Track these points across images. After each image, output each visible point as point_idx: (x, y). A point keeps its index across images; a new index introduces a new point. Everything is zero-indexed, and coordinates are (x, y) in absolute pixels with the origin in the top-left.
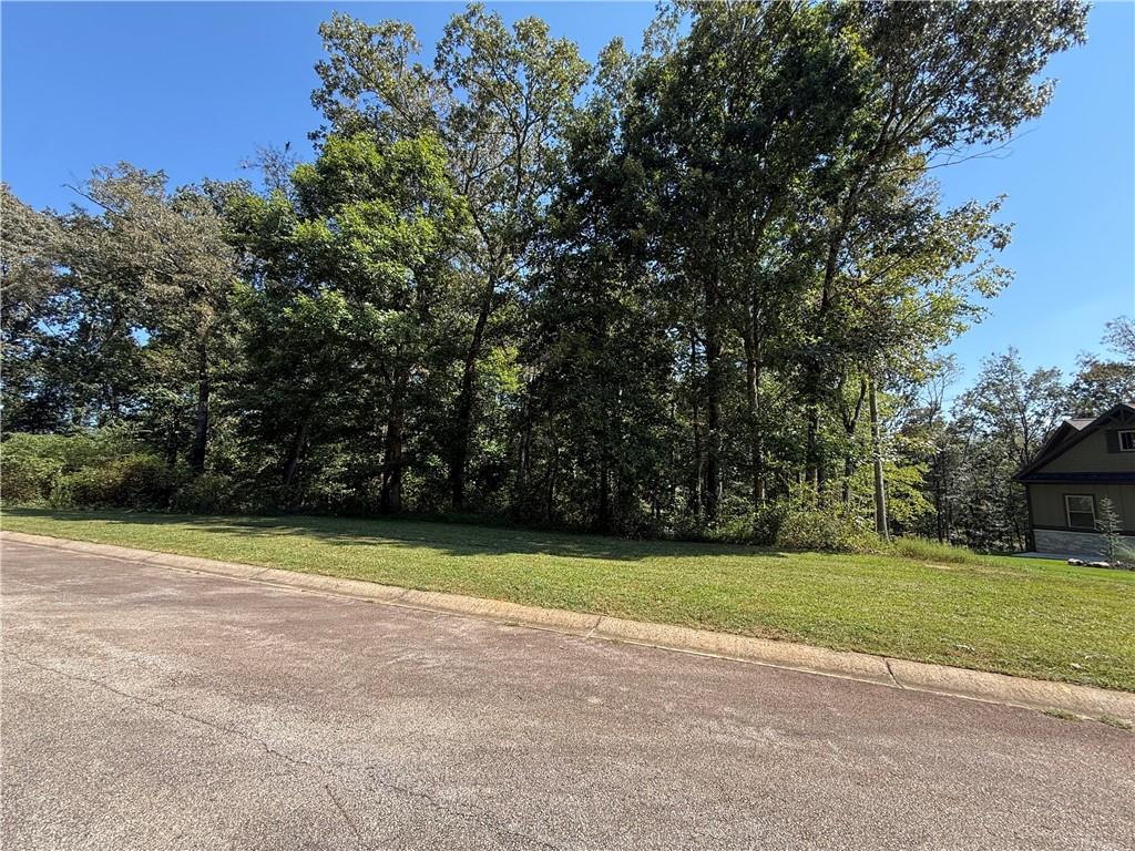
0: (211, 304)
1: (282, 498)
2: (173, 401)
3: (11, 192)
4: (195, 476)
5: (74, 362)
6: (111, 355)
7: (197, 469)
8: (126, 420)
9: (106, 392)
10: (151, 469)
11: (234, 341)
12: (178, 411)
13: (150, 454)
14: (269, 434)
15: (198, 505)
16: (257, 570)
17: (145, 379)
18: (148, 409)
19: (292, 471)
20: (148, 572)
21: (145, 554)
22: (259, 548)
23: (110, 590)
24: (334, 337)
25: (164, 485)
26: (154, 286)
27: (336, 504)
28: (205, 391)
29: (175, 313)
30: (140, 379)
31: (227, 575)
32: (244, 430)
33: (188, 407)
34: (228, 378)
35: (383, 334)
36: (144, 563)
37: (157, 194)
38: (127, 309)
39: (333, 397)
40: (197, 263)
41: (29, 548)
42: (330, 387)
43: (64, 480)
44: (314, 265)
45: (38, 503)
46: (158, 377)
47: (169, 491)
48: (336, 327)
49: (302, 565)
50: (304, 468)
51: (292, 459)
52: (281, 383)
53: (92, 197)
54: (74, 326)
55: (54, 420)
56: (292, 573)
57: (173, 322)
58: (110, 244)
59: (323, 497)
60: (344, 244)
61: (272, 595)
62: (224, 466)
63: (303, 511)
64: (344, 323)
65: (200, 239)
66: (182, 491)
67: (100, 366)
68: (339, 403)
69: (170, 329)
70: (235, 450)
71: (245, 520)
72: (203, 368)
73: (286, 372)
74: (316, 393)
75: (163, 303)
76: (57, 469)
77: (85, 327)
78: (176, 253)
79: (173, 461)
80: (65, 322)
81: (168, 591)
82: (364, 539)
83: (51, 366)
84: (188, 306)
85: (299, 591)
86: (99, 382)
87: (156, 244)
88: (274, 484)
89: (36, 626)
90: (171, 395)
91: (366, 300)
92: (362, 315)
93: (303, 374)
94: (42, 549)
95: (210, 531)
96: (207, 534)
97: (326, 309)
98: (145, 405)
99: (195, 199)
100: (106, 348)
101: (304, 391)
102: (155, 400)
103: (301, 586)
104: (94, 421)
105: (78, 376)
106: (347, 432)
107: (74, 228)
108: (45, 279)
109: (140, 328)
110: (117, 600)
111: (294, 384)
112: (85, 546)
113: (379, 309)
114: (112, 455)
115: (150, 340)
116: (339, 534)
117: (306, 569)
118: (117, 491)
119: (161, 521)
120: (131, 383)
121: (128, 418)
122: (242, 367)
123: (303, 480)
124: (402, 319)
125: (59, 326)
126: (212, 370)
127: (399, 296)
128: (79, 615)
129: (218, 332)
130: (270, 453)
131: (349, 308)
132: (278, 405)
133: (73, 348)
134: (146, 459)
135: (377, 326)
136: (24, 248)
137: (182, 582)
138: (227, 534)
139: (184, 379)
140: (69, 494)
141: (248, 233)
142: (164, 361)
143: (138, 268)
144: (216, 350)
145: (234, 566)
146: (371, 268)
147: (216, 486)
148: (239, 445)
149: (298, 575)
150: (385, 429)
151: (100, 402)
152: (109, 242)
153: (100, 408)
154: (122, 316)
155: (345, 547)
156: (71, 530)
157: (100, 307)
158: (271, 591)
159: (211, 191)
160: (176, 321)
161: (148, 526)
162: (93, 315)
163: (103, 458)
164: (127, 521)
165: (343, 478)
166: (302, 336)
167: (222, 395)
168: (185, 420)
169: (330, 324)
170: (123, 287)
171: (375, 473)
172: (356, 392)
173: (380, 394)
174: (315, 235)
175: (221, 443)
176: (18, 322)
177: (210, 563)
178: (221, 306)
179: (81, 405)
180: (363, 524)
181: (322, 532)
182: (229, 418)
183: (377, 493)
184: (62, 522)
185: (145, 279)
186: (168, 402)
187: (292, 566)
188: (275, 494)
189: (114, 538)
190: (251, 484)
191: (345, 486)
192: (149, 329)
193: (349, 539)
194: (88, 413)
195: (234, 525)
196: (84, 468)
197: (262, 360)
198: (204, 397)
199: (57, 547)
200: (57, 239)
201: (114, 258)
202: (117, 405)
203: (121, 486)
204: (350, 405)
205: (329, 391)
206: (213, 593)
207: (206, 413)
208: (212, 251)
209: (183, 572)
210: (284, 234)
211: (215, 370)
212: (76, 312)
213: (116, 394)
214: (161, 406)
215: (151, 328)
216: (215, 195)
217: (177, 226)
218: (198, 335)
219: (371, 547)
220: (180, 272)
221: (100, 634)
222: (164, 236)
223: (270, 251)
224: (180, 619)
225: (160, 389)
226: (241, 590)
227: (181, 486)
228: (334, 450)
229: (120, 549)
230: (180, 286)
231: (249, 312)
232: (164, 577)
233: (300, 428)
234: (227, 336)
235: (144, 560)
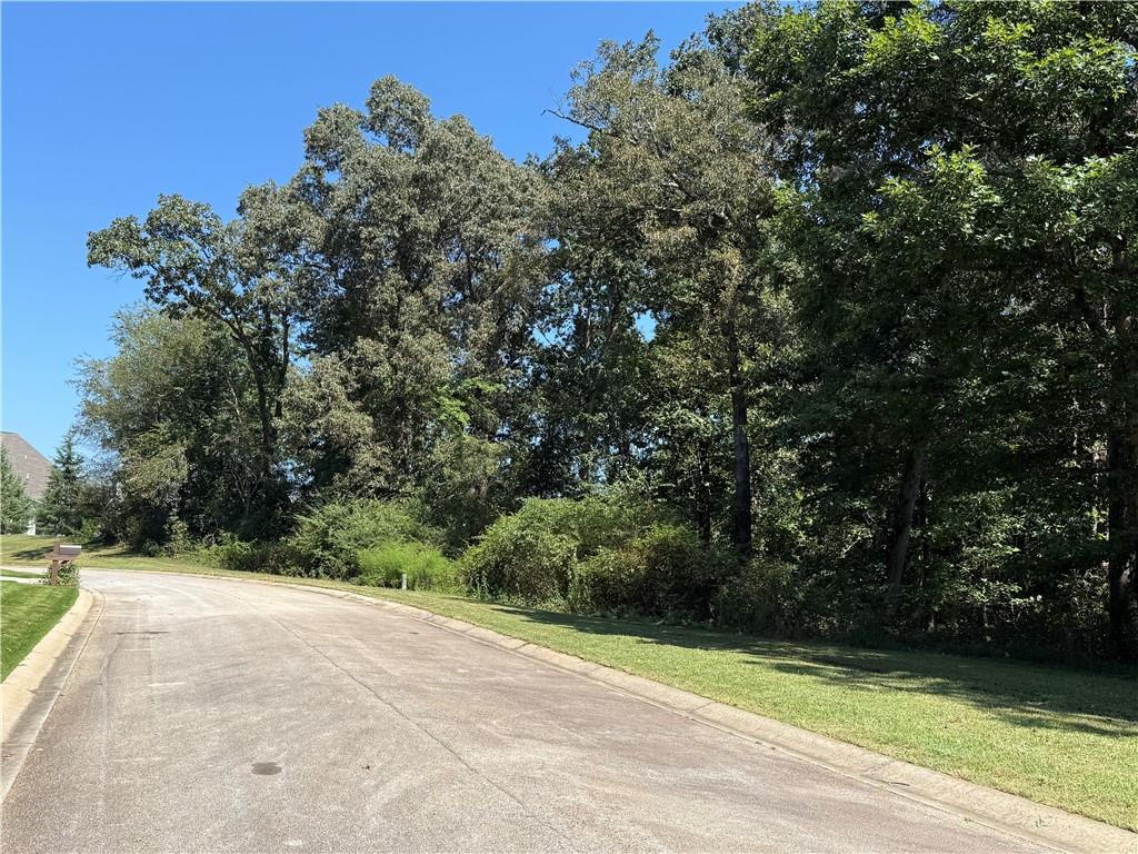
0: (736, 244)
1: (891, 611)
2: (697, 429)
3: (493, 148)
4: (742, 562)
5: (573, 383)
6: (614, 364)
7: (743, 551)
8: (641, 467)
9: (612, 423)
10: (680, 550)
11: (777, 303)
12: (705, 446)
13: (676, 525)
14: (852, 479)
15: (752, 618)
16: (871, 758)
17: (659, 397)
18: (665, 448)
19: (902, 554)
20: (702, 733)
21: (697, 701)
22: (867, 713)
23: (657, 757)
24: (965, 252)
25: (699, 577)
26: (657, 235)
27: (1002, 633)
28: (740, 405)
29: (688, 275)
30: (651, 398)
31: (819, 759)
32: (808, 474)
33: (718, 438)
34: (772, 375)
35: (1076, 220)
36: (692, 717)
37: (647, 75)
38: (626, 284)
39: (973, 388)
40: (711, 176)
41: (556, 673)
42: (963, 366)
43: (580, 569)
44: (908, 108)
45: (556, 604)
46: (674, 391)
47: (708, 589)
48: (967, 229)
49: (957, 762)
50: (926, 547)
51: (900, 529)
52: (866, 372)
53: (573, 117)
54: (569, 327)
55: (559, 476)
56: (938, 776)
57: (686, 290)
58: (599, 182)
59: (972, 612)
60: (967, 41)
61: (907, 817)
62: (781, 545)
63: (935, 643)
64: (985, 215)
65: (711, 131)
66: (725, 589)
67: (602, 385)
68: (989, 398)
69: (683, 305)
70: (796, 514)
71: (831, 652)
72: (736, 362)
73: (872, 348)
74: (937, 382)
75: (671, 260)
76: (571, 551)
77: (580, 323)
78: (680, 168)
79: (707, 536)
80: (559, 323)
81: (735, 774)
82: (1083, 719)
83: (552, 394)
84: (704, 257)
85: (958, 819)
86: (605, 410)
87: (655, 164)
88: (872, 582)
89: (584, 800)
90: (695, 420)
91: (1028, 150)
92: (1021, 188)
93: (906, 345)
94: (570, 676)
95: (780, 668)
96: (775, 675)
97: (944, 193)
98: (661, 441)
99: (698, 60)
100: (606, 355)
101: (912, 384)
102: (674, 431)
103: (961, 808)
104: (602, 474)
105: (580, 405)
106: (1012, 465)
107: (559, 173)
108: (537, 262)
109: (644, 311)
110: (669, 777)
111: (892, 370)
112: (617, 677)
113: (1060, 163)
114: (630, 527)
115: (658, 330)
116: (1022, 700)
117: (965, 771)
118: (641, 588)
119: (706, 644)
120: (642, 406)
121: (644, 464)
122: (793, 352)
123: (927, 573)
124: (1122, 172)
125: (554, 331)
126: (747, 366)
127: (1105, 119)
128: (630, 793)
129: (751, 293)
130: (858, 517)
131: (992, 178)
132: (864, 417)
133: (571, 362)
134: (672, 533)
135: (1060, 203)
136: (513, 224)
137: (753, 762)
138: (807, 678)
139: (710, 388)
140: (588, 591)
141: (785, 87)
142: (678, 362)
143: (634, 211)
144: (750, 328)
145: (830, 744)
146: (1031, 72)
147: (774, 583)
148: (803, 503)
149: (950, 782)
150: (1099, 450)
151: (607, 442)
152: (600, 180)
153: (608, 452)
154: (621, 298)
155: (1042, 732)
156: (598, 649)
157: (596, 290)
158: (902, 809)
159: (719, 37)
160: (689, 287)
161: (691, 651)
162: (588, 305)
163: (621, 533)
164: (662, 640)
165: (1011, 570)
166: (900, 265)
167: (767, 408)
168: (717, 461)
169: (955, 225)
170: (619, 249)
171: (1089, 560)
172: (1024, 368)
173: (1081, 365)
174: (906, 44)
175: (772, 500)
176: (515, 335)
177: (789, 732)
178: (751, 243)
179: (587, 450)
180: (1075, 682)
181: (987, 692)
182: (781, 453)
183: (1099, 608)
184: (587, 635)
185: (643, 227)
186: (690, 433)
187: (935, 759)
188: (877, 603)
189: (650, 668)
190: (829, 579)
191: (1016, 588)
192: (655, 312)
193: (1048, 715)
194: (594, 461)
195: (815, 660)
196: (601, 550)
197: (829, 331)
198: (740, 417)
199: (586, 675)
200: (543, 196)
201: (606, 207)
202: (626, 445)
203: (646, 579)
204: (1010, 401)
205: (961, 375)
206: (804, 791)
207: (745, 447)
208: (731, 146)
209: (750, 742)
210: (845, 65)
211: (752, 365)
212: (570, 305)
213: (624, 427)
214: (681, 439)
215: (657, 309)
216: (726, 39)
217: (679, 120)
218: (723, 306)
219: (1105, 740)
220: (689, 199)
221: (657, 830)
222: (663, 146)
223: (826, 109)
224: (761, 832)
225: (680, 411)
226: (849, 795)
227: (724, 582)
228: (985, 507)
229: (660, 688)
230: (691, 225)
231: (802, 241)
232: (726, 747)
233: (909, 464)
234: (766, 296)
235: (692, 712)
